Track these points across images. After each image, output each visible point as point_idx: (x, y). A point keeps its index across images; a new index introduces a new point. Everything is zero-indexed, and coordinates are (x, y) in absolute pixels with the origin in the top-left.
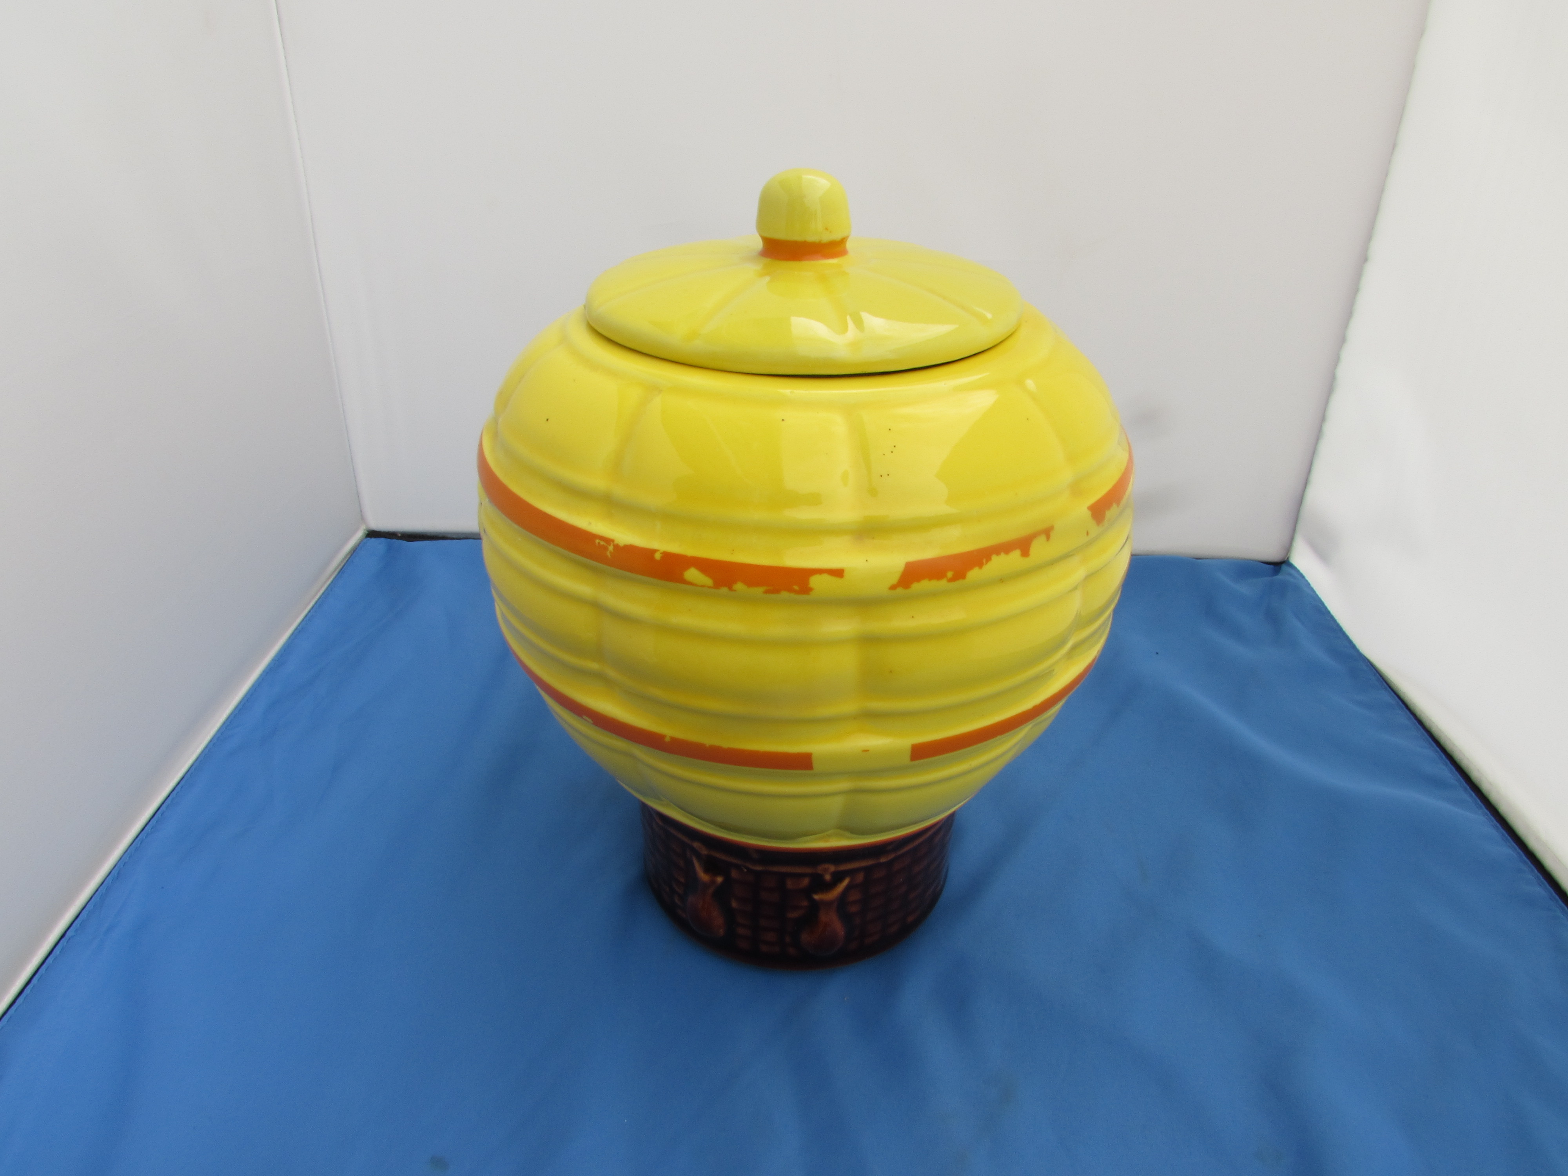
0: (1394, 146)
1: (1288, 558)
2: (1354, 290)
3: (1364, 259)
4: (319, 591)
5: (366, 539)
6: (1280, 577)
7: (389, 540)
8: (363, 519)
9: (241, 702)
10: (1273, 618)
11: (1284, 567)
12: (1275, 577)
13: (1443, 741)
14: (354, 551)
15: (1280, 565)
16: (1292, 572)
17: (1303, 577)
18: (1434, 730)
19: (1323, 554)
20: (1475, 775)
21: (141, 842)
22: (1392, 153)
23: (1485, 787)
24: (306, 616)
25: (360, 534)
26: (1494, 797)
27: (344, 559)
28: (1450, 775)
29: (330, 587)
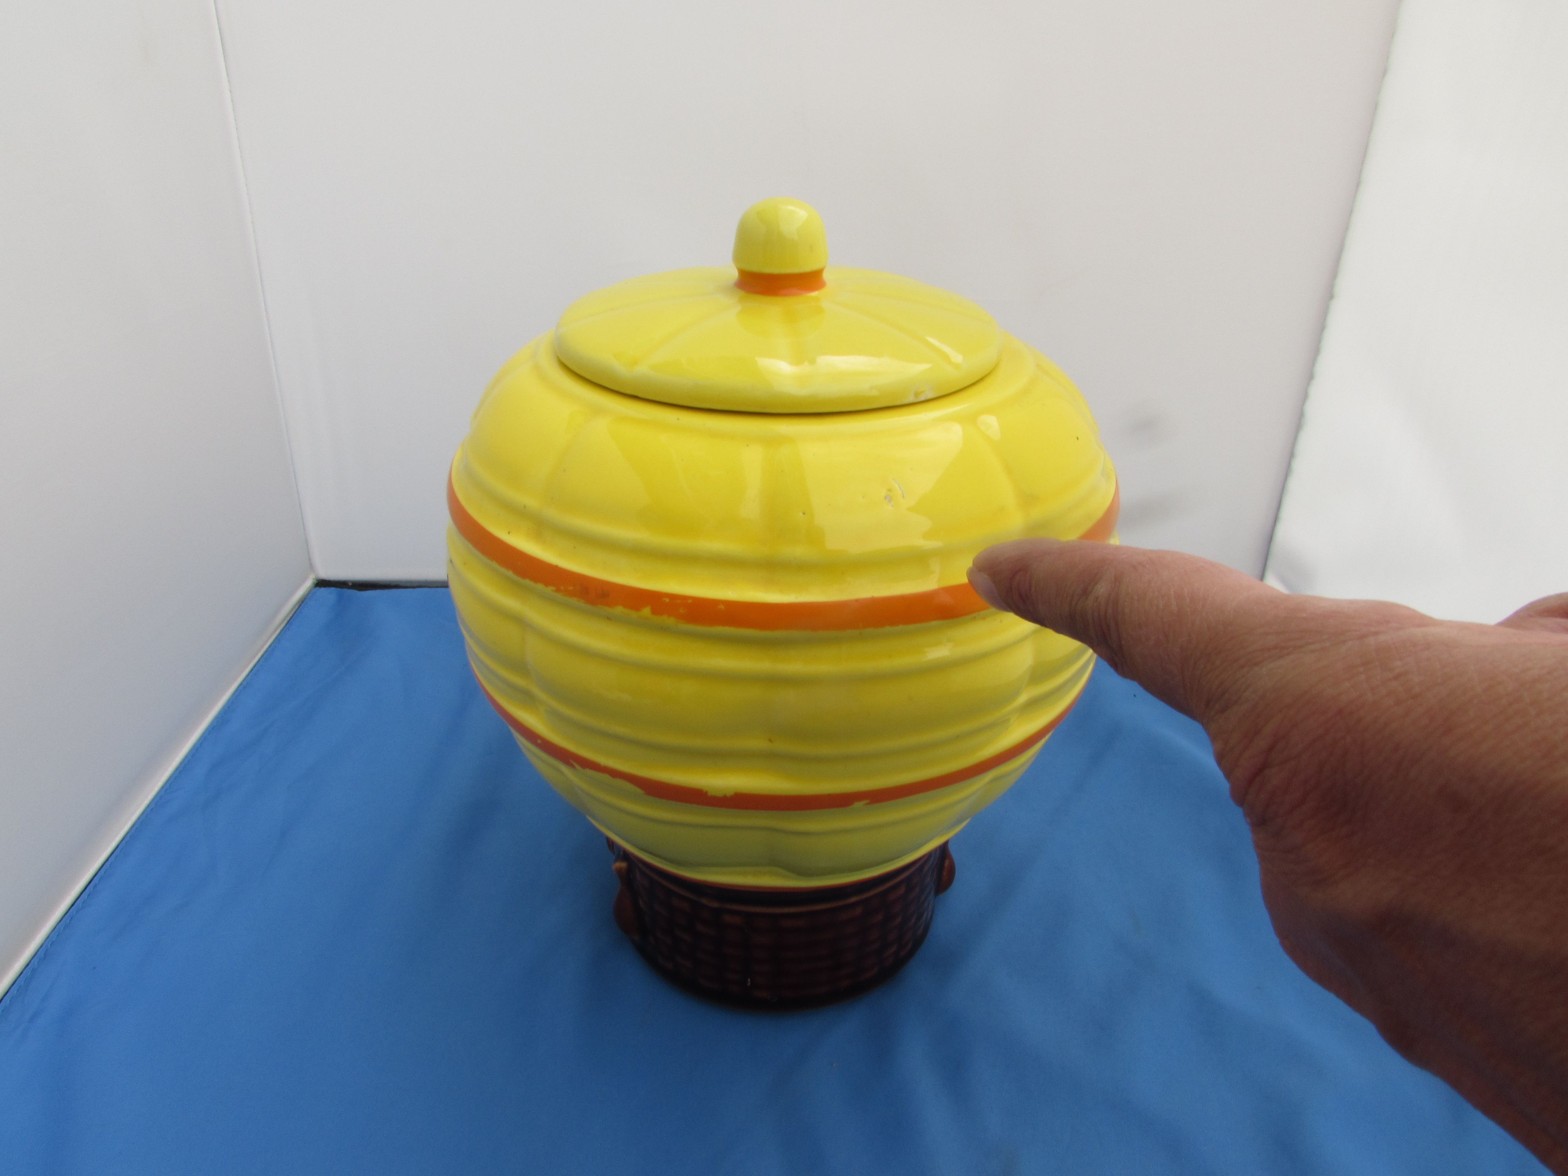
2: (1321, 327)
3: (1330, 295)
4: (267, 641)
5: (315, 589)
7: (338, 589)
8: (312, 567)
9: (181, 763)
14: (303, 602)
21: (72, 918)
24: (252, 670)
25: (309, 583)
27: (291, 611)
29: (278, 639)
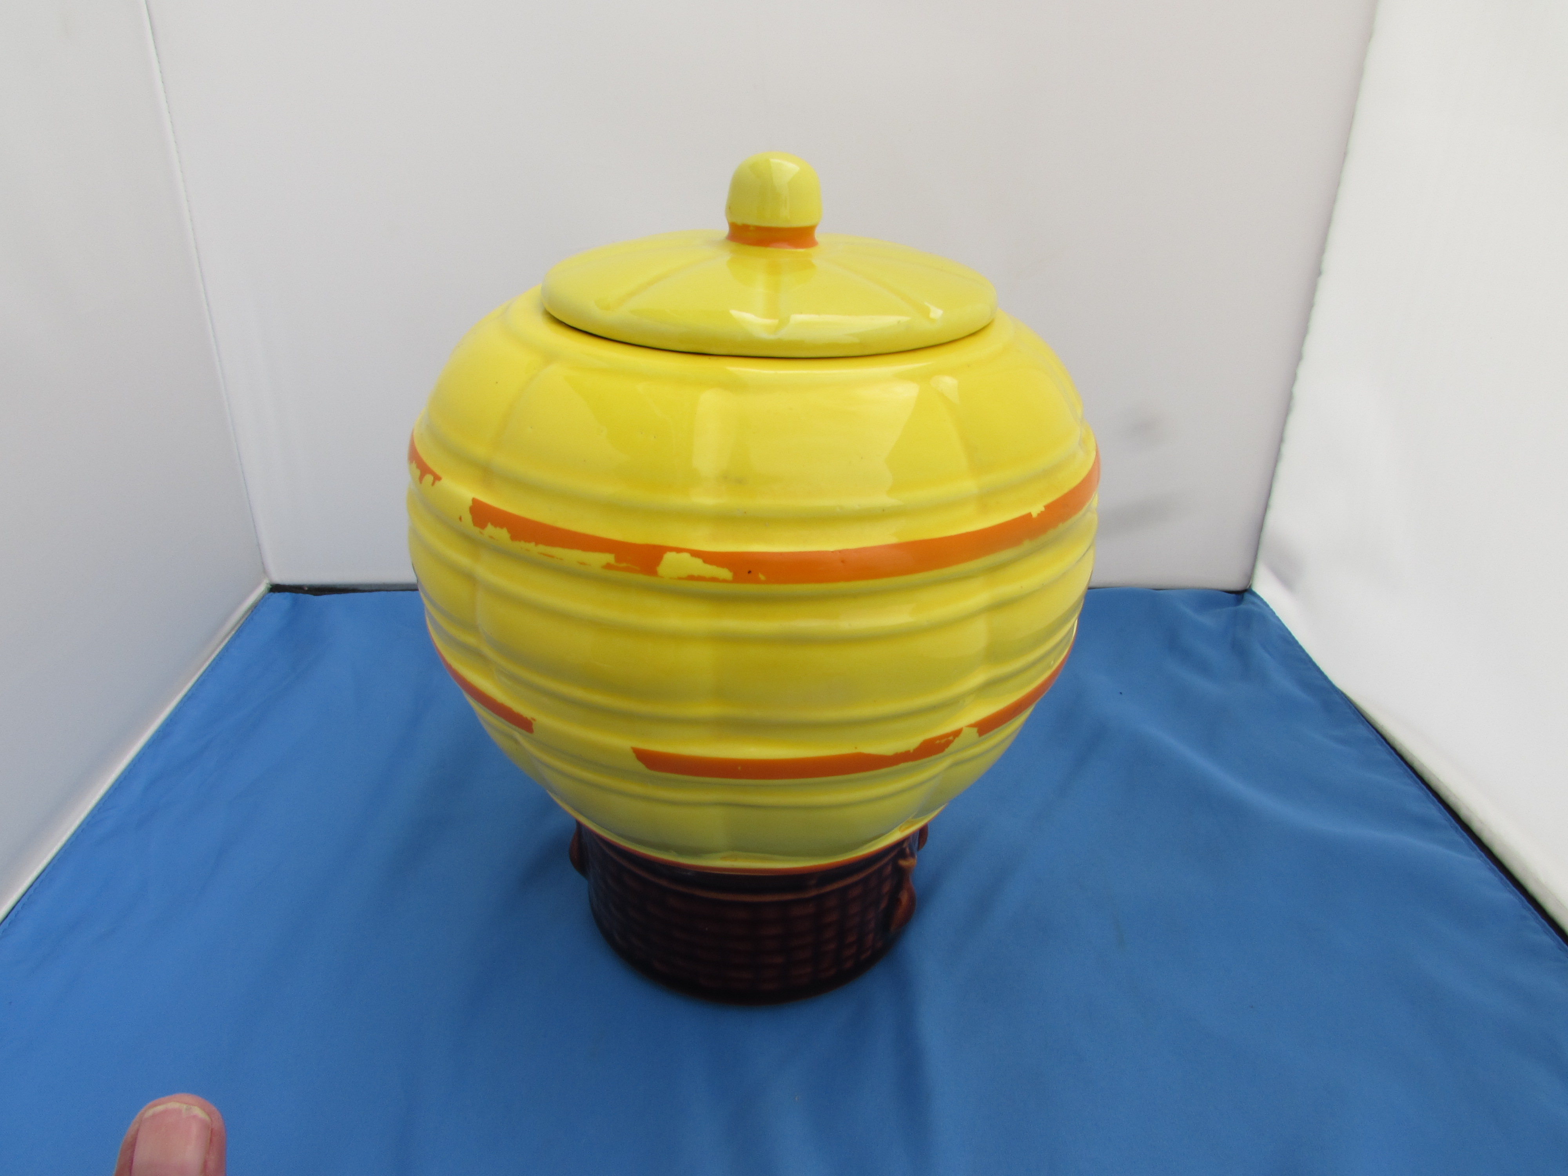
1: (1250, 586)
2: (1309, 304)
3: (1318, 272)
5: (268, 594)
6: (1243, 606)
7: (294, 594)
8: (265, 572)
10: (1240, 651)
11: (1246, 595)
12: (1239, 607)
13: (1426, 776)
14: (255, 608)
15: (1242, 594)
16: (1256, 600)
17: (1267, 606)
18: (1416, 765)
19: (1286, 581)
20: (1463, 813)
23: (1476, 826)
24: (199, 680)
25: (262, 588)
26: (1486, 837)
27: (243, 617)
28: (1439, 814)
29: (227, 648)
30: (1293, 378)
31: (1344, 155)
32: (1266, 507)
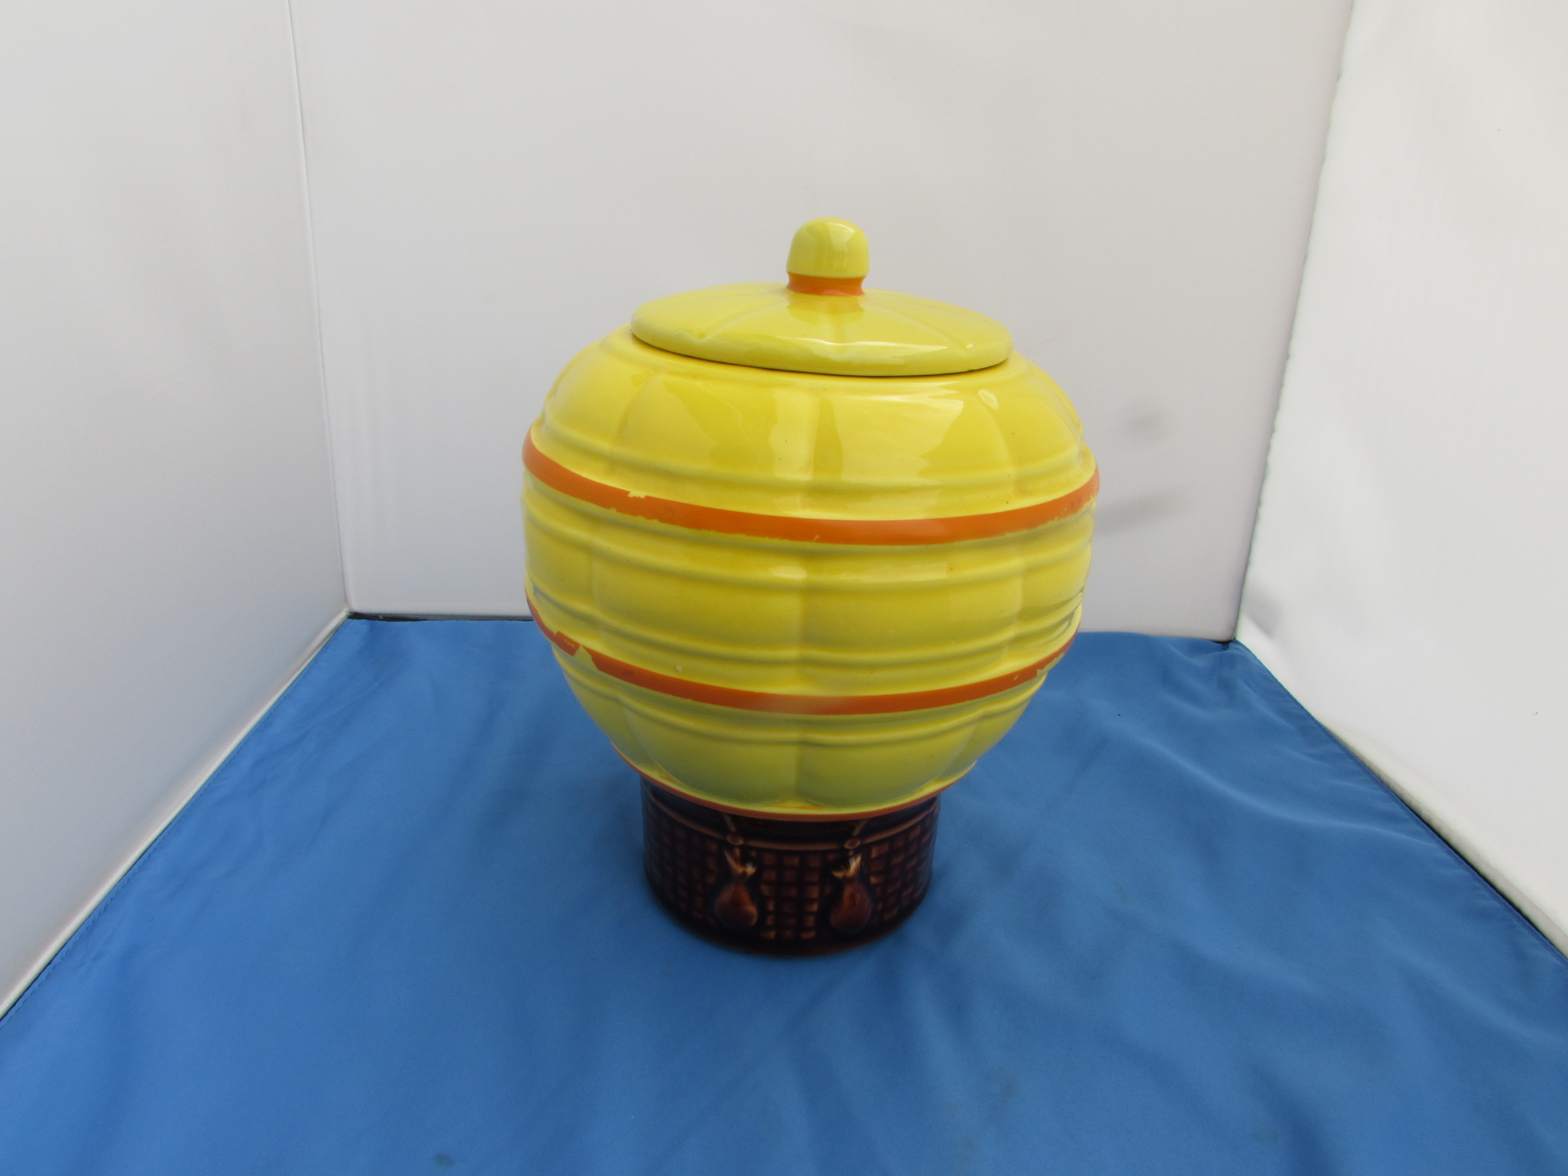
0: (1306, 257)
1: (1234, 638)
3: (1286, 356)
5: (349, 620)
6: (1227, 652)
7: (371, 621)
8: (346, 600)
9: (228, 758)
10: (1226, 686)
11: (1231, 645)
12: (1224, 653)
14: (337, 630)
15: (1227, 643)
16: (1240, 647)
17: (1250, 652)
19: (1266, 628)
22: (1304, 263)
25: (343, 615)
29: (315, 661)
30: (1267, 449)
31: (1304, 257)
32: (1247, 564)
